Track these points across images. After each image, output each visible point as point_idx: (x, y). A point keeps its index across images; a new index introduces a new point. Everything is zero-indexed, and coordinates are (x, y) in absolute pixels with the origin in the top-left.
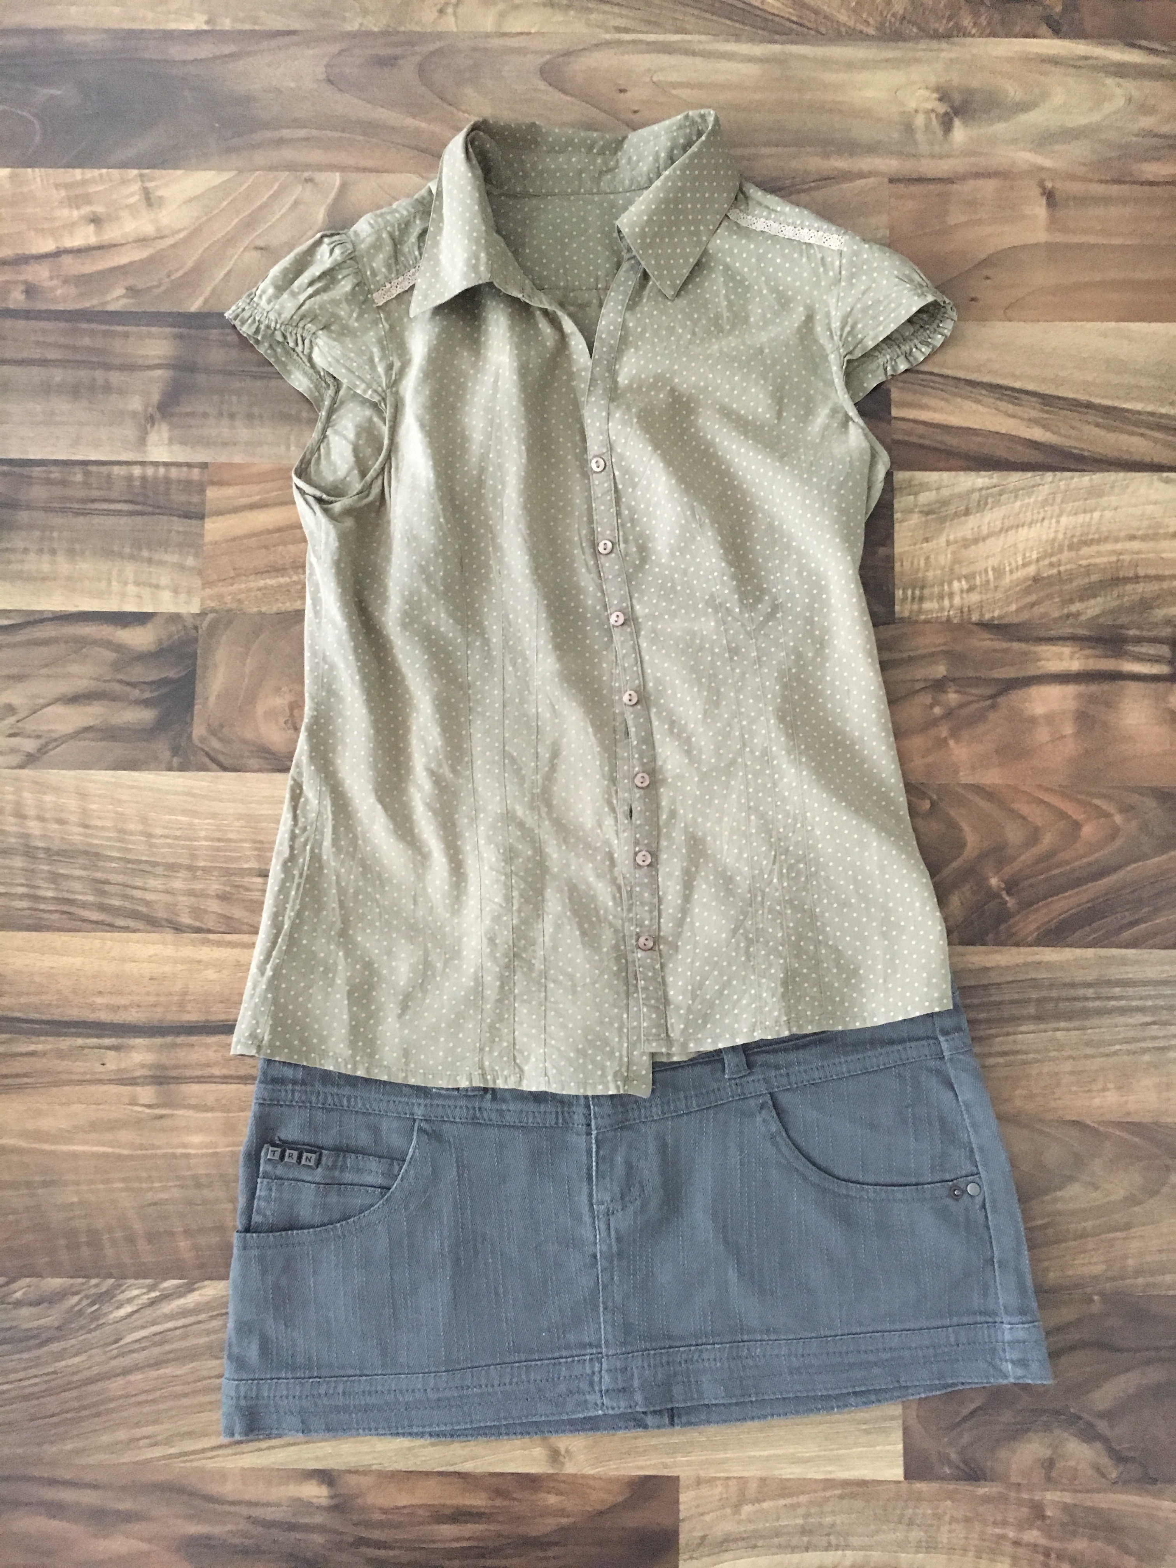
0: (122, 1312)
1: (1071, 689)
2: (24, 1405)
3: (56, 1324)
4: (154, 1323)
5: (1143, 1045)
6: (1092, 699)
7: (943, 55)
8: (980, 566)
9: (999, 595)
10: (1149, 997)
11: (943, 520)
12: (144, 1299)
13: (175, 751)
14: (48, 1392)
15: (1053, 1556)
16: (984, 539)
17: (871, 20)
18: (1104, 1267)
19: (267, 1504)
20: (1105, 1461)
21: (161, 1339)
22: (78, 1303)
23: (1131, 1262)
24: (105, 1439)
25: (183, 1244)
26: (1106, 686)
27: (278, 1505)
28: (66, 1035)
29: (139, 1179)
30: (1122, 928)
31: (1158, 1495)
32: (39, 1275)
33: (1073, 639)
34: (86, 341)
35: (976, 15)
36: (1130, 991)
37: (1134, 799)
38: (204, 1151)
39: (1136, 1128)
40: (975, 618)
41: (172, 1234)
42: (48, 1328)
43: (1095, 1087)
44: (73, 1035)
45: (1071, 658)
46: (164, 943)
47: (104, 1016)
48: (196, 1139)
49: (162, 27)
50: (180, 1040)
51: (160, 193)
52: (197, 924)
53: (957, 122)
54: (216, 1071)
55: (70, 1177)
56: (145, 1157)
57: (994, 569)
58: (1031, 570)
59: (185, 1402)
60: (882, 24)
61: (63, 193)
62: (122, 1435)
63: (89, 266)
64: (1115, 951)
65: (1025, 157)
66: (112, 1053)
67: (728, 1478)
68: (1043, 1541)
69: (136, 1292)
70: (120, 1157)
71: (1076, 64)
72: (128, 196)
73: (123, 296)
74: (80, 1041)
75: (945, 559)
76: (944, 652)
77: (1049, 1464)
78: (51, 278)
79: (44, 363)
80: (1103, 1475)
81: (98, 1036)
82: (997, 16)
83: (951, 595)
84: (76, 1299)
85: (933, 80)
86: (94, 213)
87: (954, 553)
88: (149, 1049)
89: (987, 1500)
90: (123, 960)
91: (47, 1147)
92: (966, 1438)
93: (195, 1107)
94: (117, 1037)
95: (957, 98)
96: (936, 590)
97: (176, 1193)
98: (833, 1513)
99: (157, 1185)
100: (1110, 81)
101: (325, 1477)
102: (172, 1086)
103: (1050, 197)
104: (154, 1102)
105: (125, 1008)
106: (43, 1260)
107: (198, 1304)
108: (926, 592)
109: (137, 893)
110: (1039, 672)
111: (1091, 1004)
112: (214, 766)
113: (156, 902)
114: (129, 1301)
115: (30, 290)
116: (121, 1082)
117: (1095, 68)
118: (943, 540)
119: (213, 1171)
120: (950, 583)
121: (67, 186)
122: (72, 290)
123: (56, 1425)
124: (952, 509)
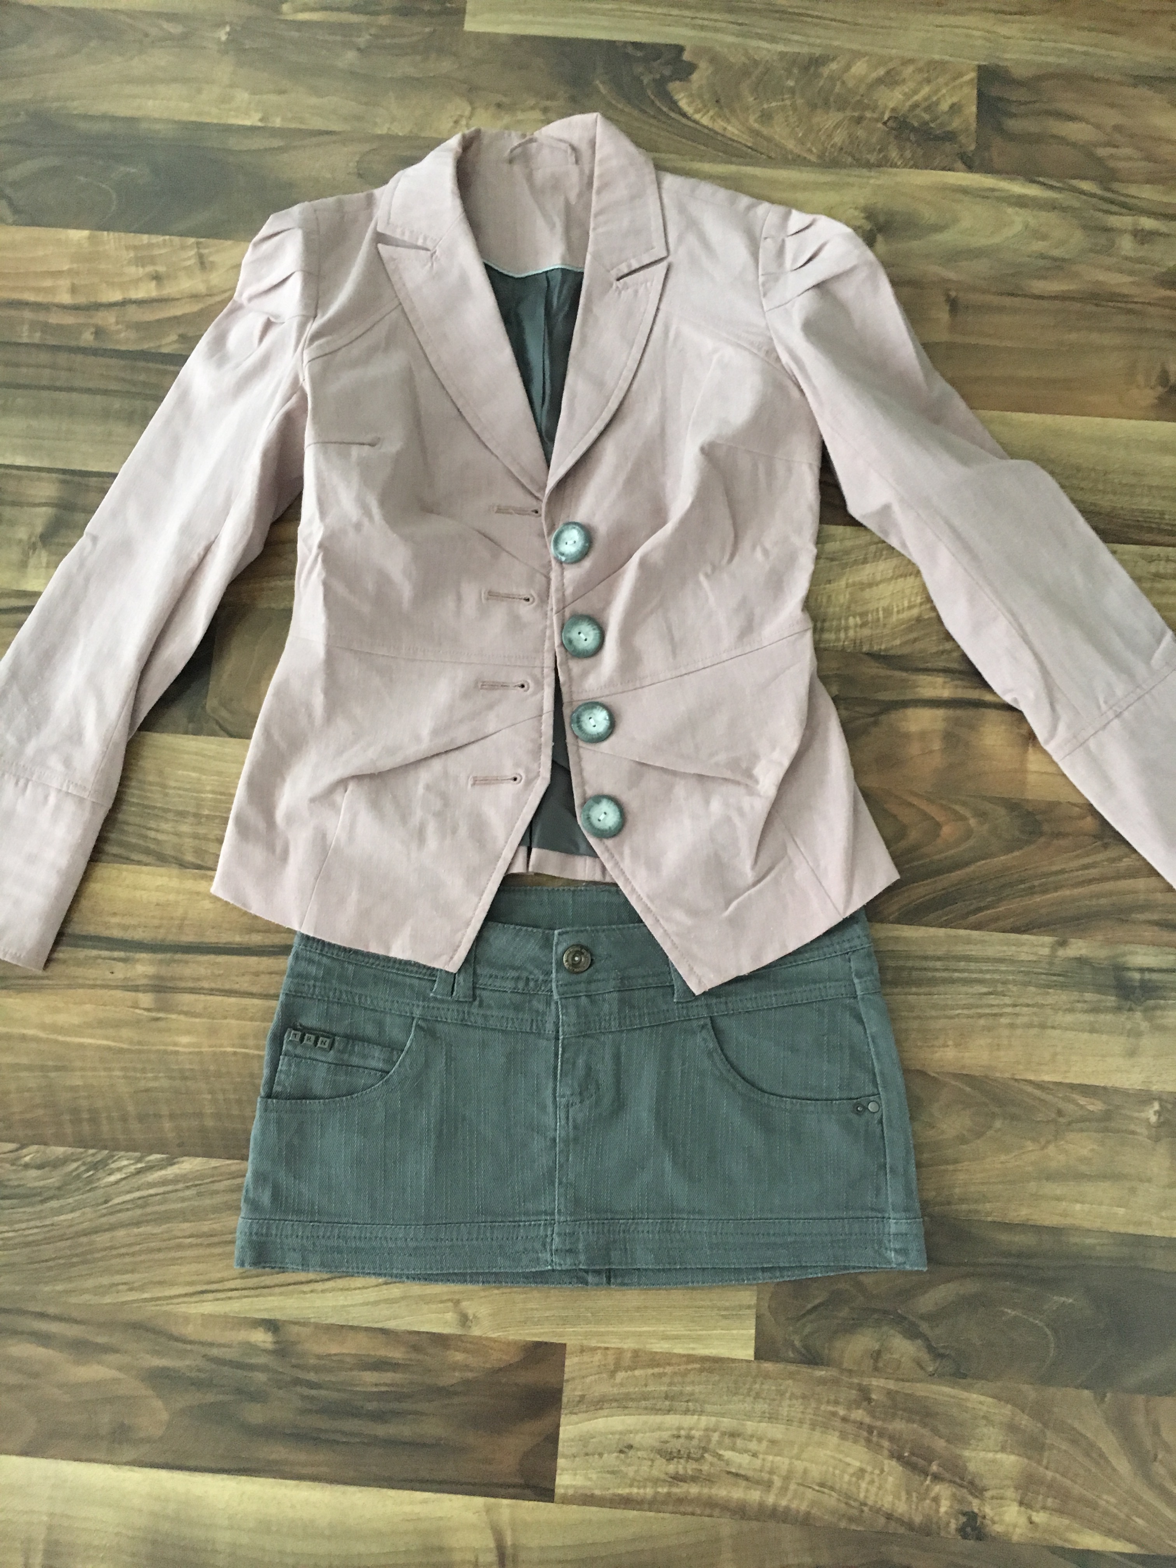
0: (112, 1178)
1: (940, 713)
2: (27, 1250)
3: (57, 1185)
4: (138, 1189)
5: (979, 1011)
6: (957, 722)
7: (872, 181)
8: (871, 606)
9: (886, 631)
10: (988, 971)
11: (844, 566)
12: (132, 1169)
13: (191, 719)
14: (48, 1241)
15: (875, 1433)
16: (877, 584)
17: (814, 150)
18: (934, 1193)
19: (220, 1345)
20: (925, 1356)
21: (144, 1202)
22: (76, 1169)
23: (957, 1190)
24: (90, 1283)
25: (167, 1125)
26: (970, 713)
27: (229, 1346)
28: (84, 947)
29: (135, 1069)
30: (969, 914)
31: (967, 1388)
32: (46, 1144)
33: (946, 671)
34: (142, 377)
35: (901, 149)
36: (973, 966)
37: (988, 806)
38: (191, 1050)
39: (969, 1079)
40: (865, 649)
41: (158, 1116)
42: (49, 1188)
43: (936, 1043)
44: (89, 947)
45: (943, 688)
46: (170, 877)
47: (117, 933)
48: (185, 1040)
49: (222, 122)
50: (178, 956)
51: (211, 259)
52: (199, 862)
53: (880, 238)
54: (205, 984)
55: (78, 1064)
56: (140, 1052)
57: (884, 610)
58: (915, 612)
59: (161, 1256)
60: (823, 153)
61: (132, 254)
62: (106, 1280)
63: (149, 315)
64: (962, 932)
65: (936, 270)
66: (121, 964)
67: (607, 1348)
68: (867, 1420)
69: (125, 1163)
70: (121, 1051)
71: (983, 195)
72: (185, 260)
73: (175, 342)
74: (94, 953)
75: (844, 598)
76: (837, 676)
77: (877, 1355)
78: (117, 323)
79: (106, 392)
80: (922, 1368)
81: (111, 950)
82: (920, 152)
83: (847, 629)
84: (75, 1165)
85: (862, 202)
86: (156, 272)
87: (851, 594)
88: (152, 963)
89: (822, 1381)
90: (135, 888)
91: (61, 1038)
92: (808, 1330)
93: (186, 1013)
94: (125, 951)
95: (882, 219)
96: (835, 623)
97: (165, 1083)
98: (693, 1383)
99: (150, 1075)
100: (1010, 210)
101: (272, 1326)
102: (169, 996)
103: (954, 305)
104: (152, 1006)
105: (135, 927)
106: (50, 1131)
107: (176, 1176)
108: (827, 624)
109: (152, 834)
110: (917, 697)
111: (938, 974)
112: (222, 733)
113: (166, 841)
114: (119, 1169)
115: (99, 332)
116: (126, 988)
117: (999, 199)
118: (843, 583)
119: (196, 1067)
120: (847, 619)
121: (135, 248)
122: (132, 335)
123: (50, 1269)
124: (853, 557)
